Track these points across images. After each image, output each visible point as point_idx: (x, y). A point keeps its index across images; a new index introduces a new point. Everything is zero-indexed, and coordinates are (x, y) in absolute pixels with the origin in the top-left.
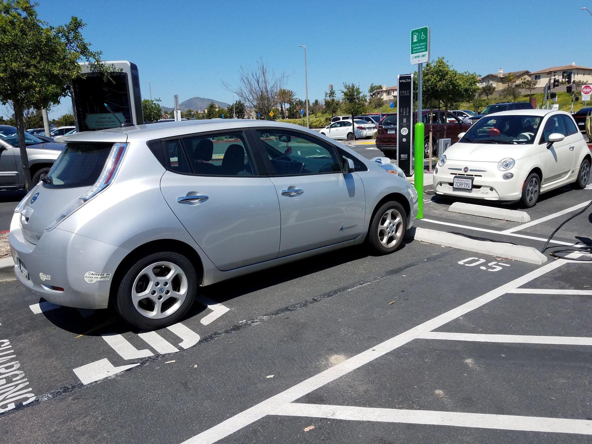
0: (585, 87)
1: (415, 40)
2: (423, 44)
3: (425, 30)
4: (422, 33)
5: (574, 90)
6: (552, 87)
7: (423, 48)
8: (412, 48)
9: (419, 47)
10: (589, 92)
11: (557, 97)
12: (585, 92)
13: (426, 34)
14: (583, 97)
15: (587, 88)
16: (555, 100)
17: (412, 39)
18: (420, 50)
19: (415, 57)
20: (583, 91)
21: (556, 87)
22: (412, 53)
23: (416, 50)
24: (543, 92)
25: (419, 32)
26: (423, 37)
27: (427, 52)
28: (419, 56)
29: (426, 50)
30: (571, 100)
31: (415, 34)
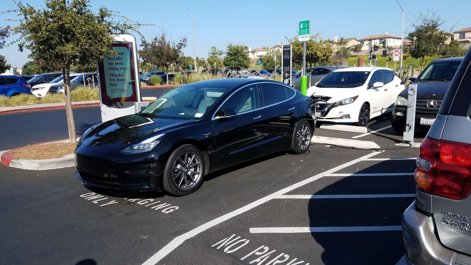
0: (395, 51)
1: (302, 27)
2: (306, 30)
3: (308, 22)
4: (306, 23)
5: (387, 53)
6: (373, 50)
7: (306, 32)
8: (300, 32)
9: (304, 32)
10: (398, 54)
11: (377, 58)
12: (396, 54)
13: (308, 24)
14: (394, 58)
15: (397, 52)
16: (375, 60)
17: (300, 27)
18: (305, 33)
19: (302, 37)
20: (394, 54)
21: (376, 51)
22: (300, 35)
23: (302, 33)
24: (367, 54)
25: (304, 22)
26: (306, 26)
27: (309, 35)
28: (304, 37)
29: (308, 34)
30: (386, 60)
31: (301, 24)
